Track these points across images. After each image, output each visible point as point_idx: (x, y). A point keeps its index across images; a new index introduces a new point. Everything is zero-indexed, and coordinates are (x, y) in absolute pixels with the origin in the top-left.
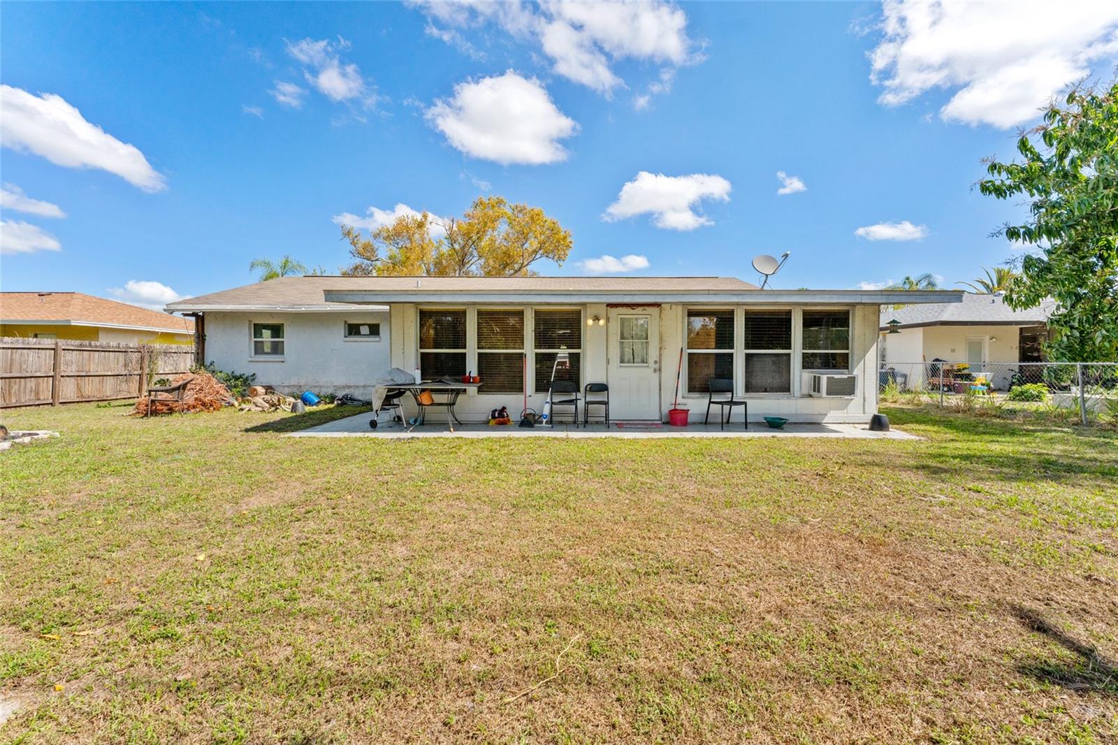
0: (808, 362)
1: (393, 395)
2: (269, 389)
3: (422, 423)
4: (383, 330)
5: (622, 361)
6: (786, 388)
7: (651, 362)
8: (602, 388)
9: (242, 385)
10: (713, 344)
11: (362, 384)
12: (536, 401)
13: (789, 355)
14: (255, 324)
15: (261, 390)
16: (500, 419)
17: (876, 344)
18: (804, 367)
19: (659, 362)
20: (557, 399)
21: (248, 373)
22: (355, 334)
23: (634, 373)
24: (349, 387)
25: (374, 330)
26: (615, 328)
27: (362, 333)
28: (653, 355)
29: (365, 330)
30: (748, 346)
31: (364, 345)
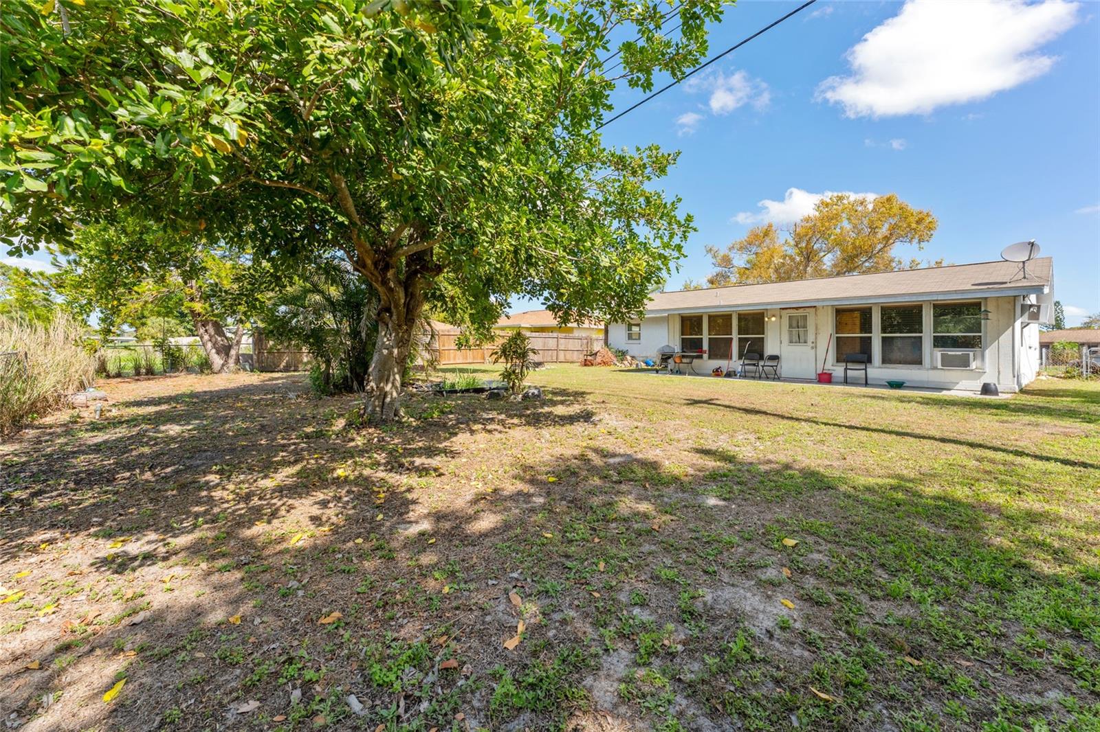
0: (939, 342)
1: (666, 358)
2: (633, 358)
3: (679, 372)
5: (791, 342)
6: (918, 362)
7: (809, 343)
8: (775, 358)
9: (621, 355)
10: (858, 330)
12: (736, 364)
13: (921, 337)
15: (629, 358)
16: (717, 373)
17: (1011, 328)
18: (935, 346)
19: (815, 342)
20: (746, 362)
21: (625, 350)
23: (798, 349)
26: (785, 322)
28: (811, 338)
30: (884, 330)
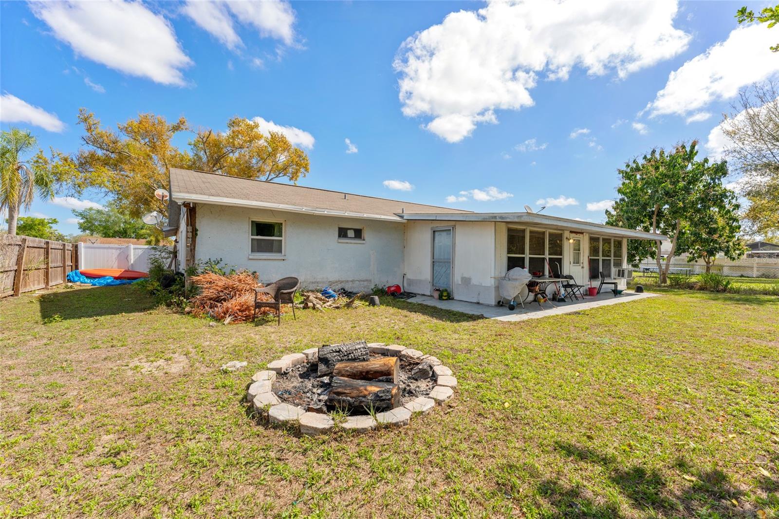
4: (366, 234)
6: (609, 275)
7: (581, 263)
11: (351, 279)
14: (252, 221)
22: (343, 237)
23: (576, 269)
24: (342, 282)
25: (358, 234)
27: (349, 236)
28: (581, 259)
29: (351, 234)
31: (351, 246)
